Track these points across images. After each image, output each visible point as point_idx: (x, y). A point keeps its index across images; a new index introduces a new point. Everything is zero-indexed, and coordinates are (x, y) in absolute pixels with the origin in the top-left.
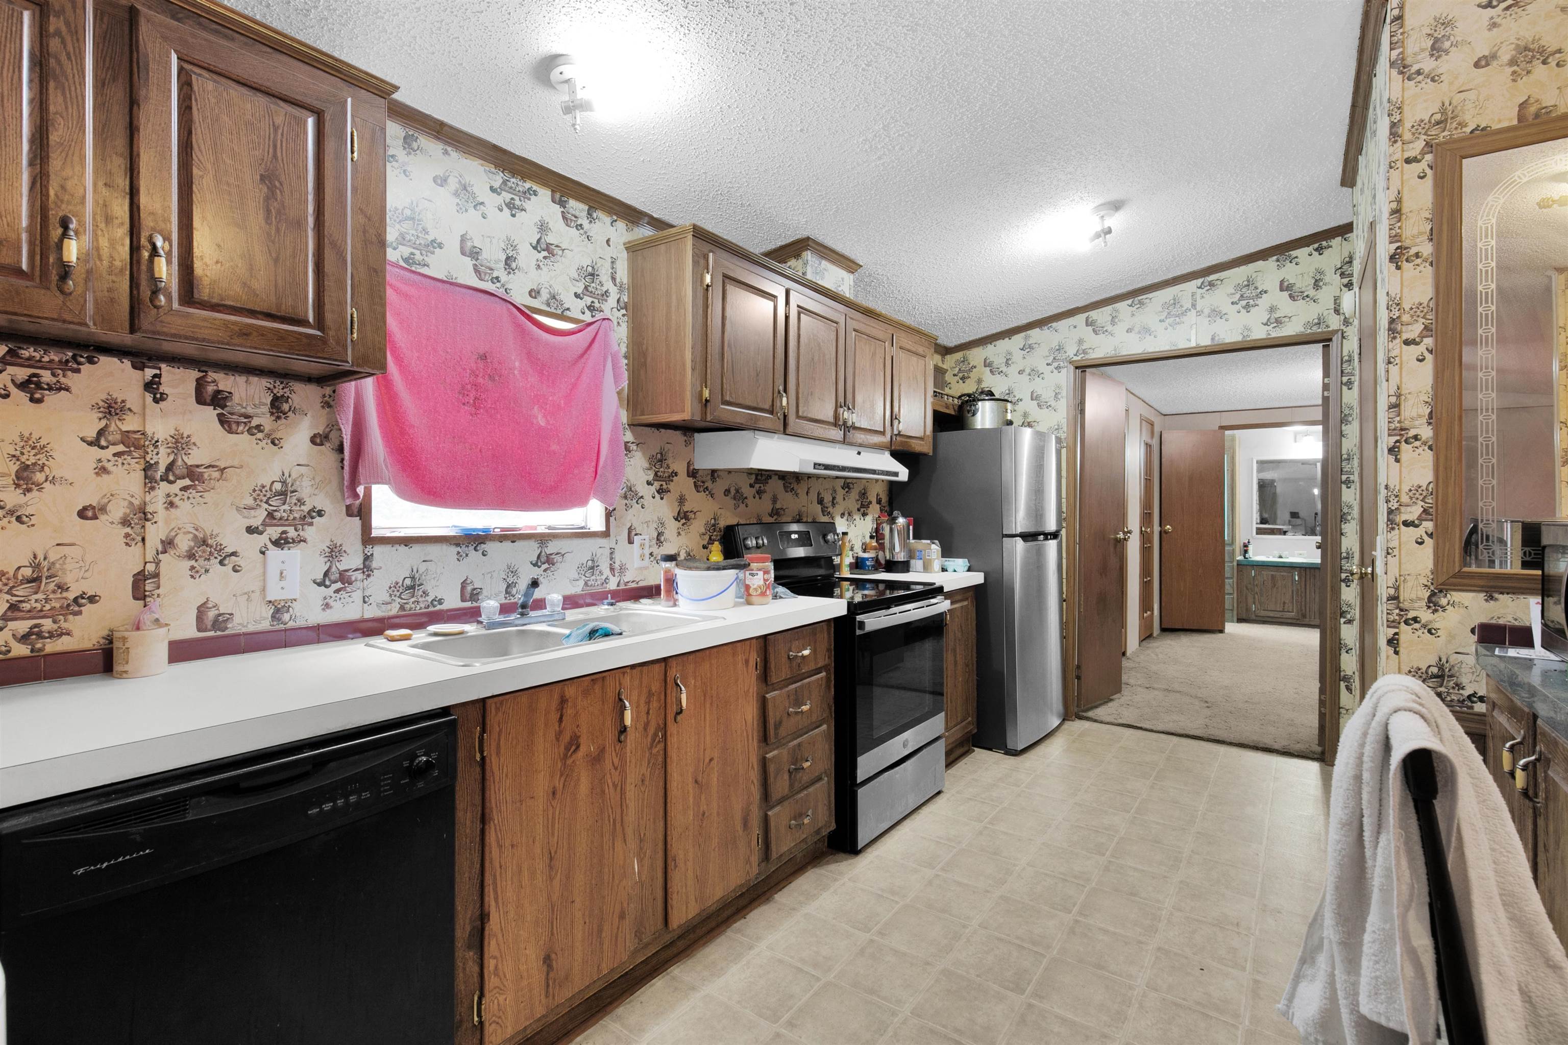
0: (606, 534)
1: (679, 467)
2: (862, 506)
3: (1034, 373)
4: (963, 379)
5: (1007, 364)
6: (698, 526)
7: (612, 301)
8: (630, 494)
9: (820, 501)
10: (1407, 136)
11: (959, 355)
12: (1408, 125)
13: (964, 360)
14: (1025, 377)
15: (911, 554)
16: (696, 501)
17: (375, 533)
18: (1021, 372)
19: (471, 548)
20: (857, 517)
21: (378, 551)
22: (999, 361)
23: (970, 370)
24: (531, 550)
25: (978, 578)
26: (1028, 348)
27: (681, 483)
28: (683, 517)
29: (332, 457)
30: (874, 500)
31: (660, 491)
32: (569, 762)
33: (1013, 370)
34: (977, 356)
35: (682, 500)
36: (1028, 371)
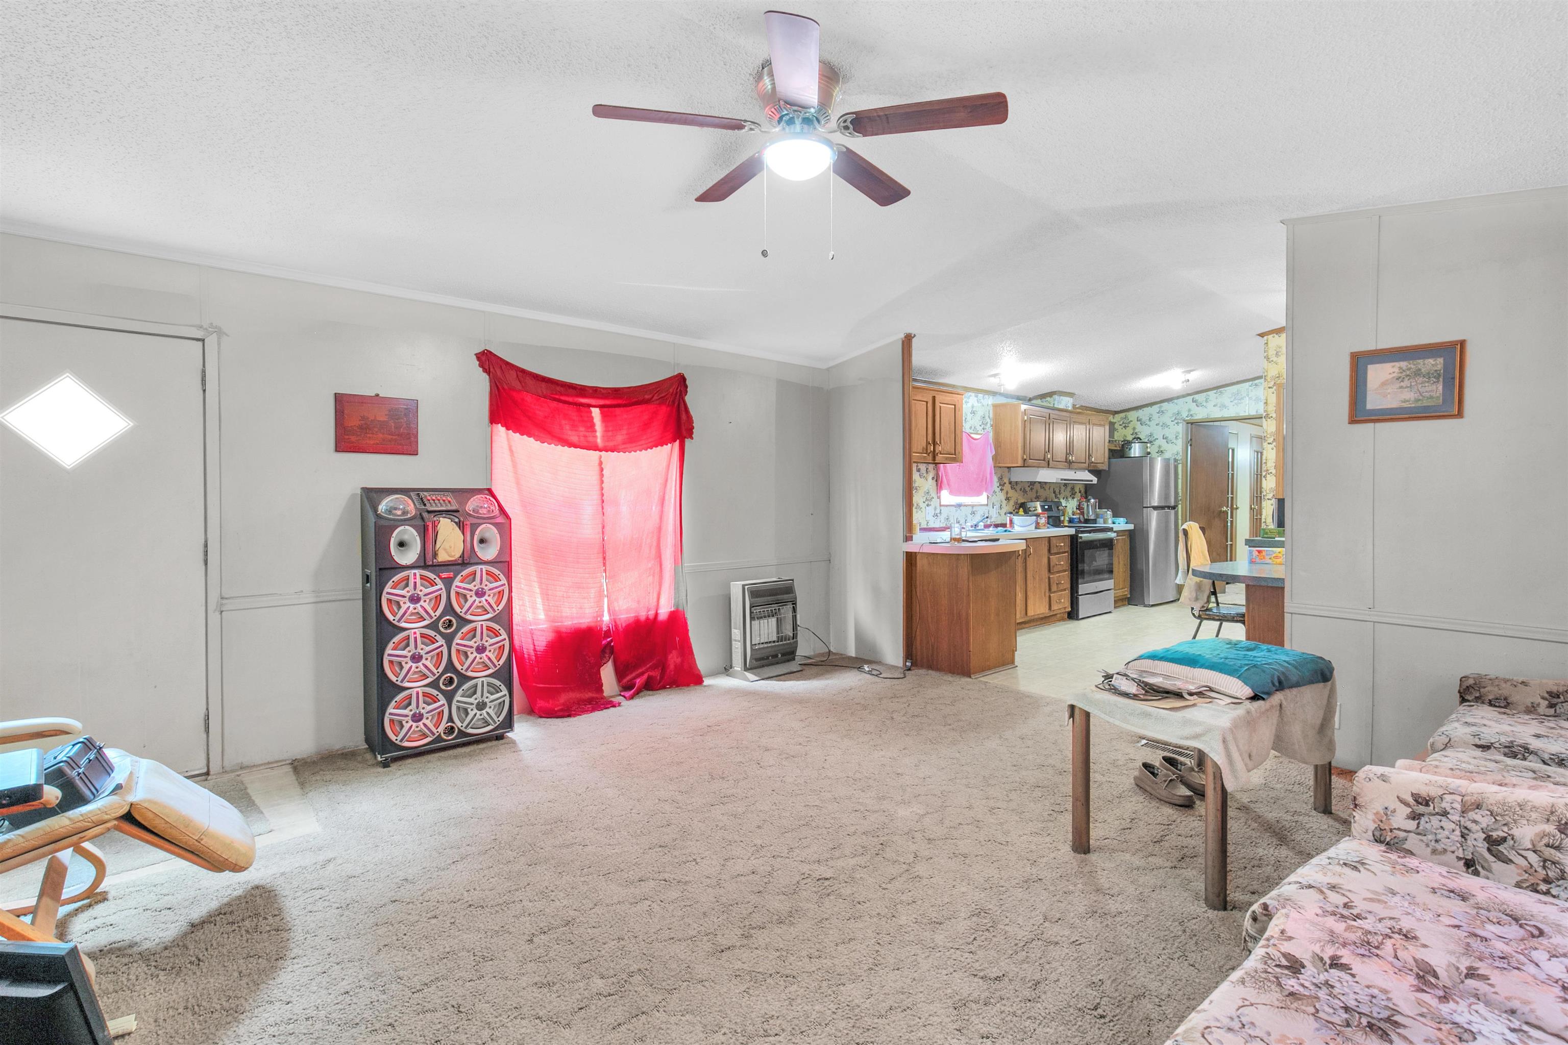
0: (987, 505)
1: (1006, 480)
2: (1073, 495)
3: (1164, 425)
4: (1125, 427)
5: (1150, 420)
6: (1012, 502)
7: (989, 425)
8: (995, 492)
9: (1054, 492)
10: (1269, 380)
11: (1123, 415)
12: (1269, 376)
13: (1126, 417)
14: (1159, 428)
15: (1097, 516)
16: (1012, 493)
17: (942, 503)
18: (1157, 425)
20: (1070, 499)
21: (942, 508)
22: (1145, 419)
23: (1129, 423)
24: (969, 509)
25: (1131, 527)
26: (1161, 412)
27: (1008, 487)
28: (1008, 499)
29: (935, 483)
30: (1078, 491)
31: (1001, 490)
33: (1153, 423)
34: (1133, 415)
35: (1007, 493)
36: (1161, 424)
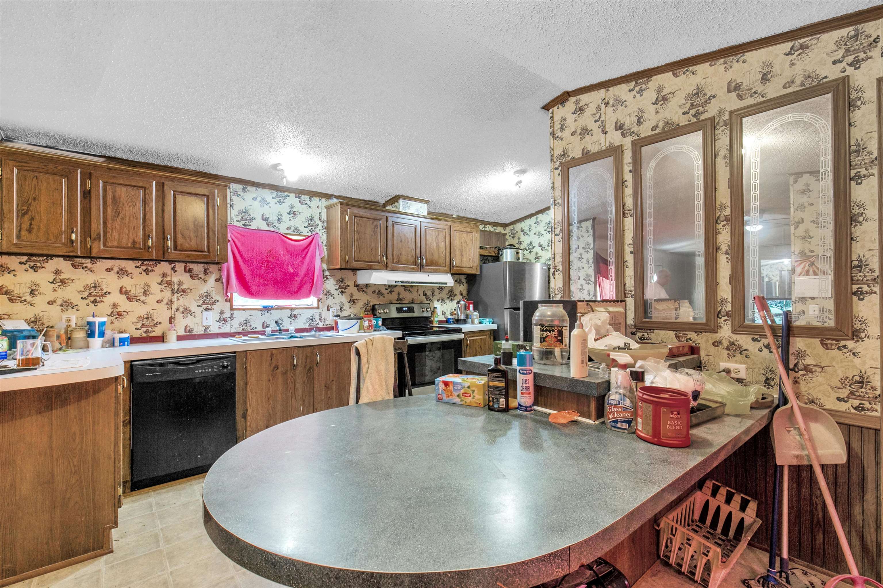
0: (318, 308)
1: (351, 283)
2: (450, 296)
3: (540, 234)
4: (513, 237)
5: (530, 230)
6: (360, 305)
7: (320, 227)
8: (328, 294)
9: (425, 295)
10: (555, 160)
11: (511, 227)
12: (555, 156)
13: (514, 229)
14: (536, 236)
15: (467, 316)
16: (357, 295)
17: (234, 307)
18: (535, 234)
19: (266, 312)
21: (235, 312)
22: (526, 229)
23: (516, 234)
24: (288, 313)
25: (495, 327)
26: (537, 223)
27: (352, 289)
28: (353, 301)
29: (221, 285)
30: (458, 294)
31: (342, 292)
32: (275, 372)
33: (532, 233)
34: (518, 227)
35: (352, 295)
36: (537, 233)
